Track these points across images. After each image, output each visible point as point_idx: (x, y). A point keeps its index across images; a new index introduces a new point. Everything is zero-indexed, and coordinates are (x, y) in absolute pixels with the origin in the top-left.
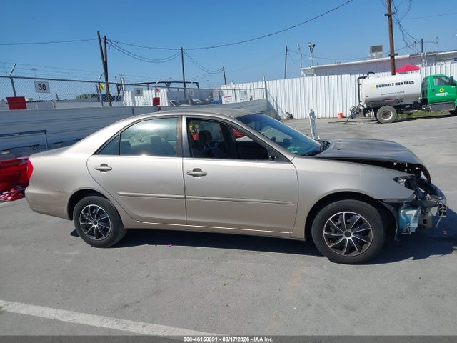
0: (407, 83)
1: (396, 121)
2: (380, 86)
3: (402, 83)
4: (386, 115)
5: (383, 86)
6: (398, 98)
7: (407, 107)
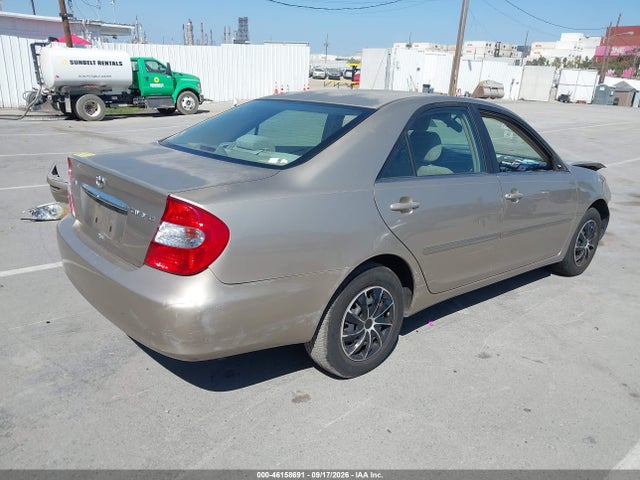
0: (114, 63)
1: (107, 118)
2: (76, 63)
3: (107, 63)
4: (90, 108)
5: (80, 62)
6: (102, 84)
7: (113, 98)
